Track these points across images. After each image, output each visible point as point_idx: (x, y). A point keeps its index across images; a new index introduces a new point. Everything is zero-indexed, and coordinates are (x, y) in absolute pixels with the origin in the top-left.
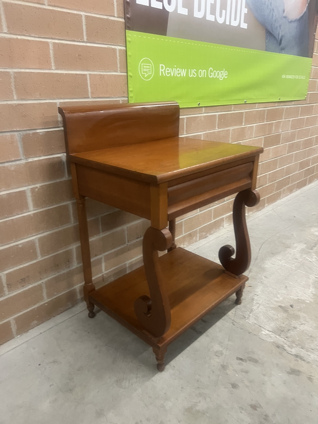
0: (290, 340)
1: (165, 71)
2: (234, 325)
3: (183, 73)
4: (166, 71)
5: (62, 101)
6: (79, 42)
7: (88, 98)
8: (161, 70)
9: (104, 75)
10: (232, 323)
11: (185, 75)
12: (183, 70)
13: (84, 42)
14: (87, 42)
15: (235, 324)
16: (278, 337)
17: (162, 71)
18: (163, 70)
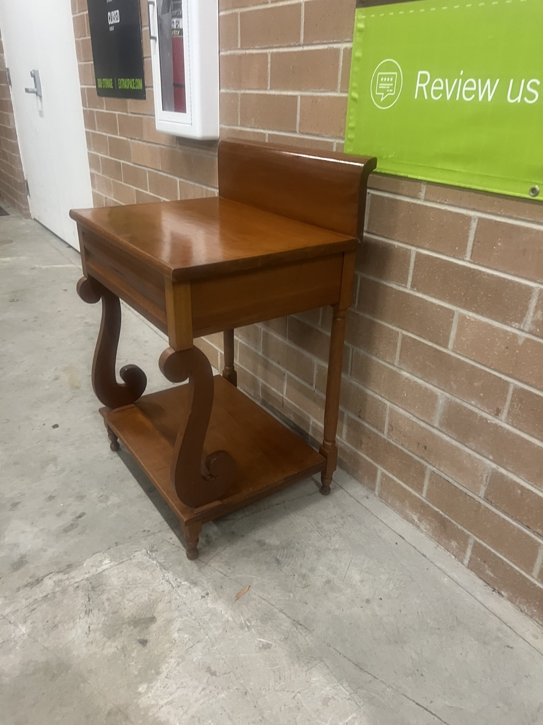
0: (71, 589)
1: (429, 88)
2: (144, 531)
3: (487, 91)
4: (433, 88)
5: (271, 132)
6: (295, 46)
7: (295, 132)
8: (418, 85)
9: (318, 97)
10: (149, 531)
11: (490, 98)
12: (488, 81)
13: (299, 45)
14: (304, 45)
15: (146, 534)
16: (87, 576)
17: (421, 89)
18: (424, 85)
